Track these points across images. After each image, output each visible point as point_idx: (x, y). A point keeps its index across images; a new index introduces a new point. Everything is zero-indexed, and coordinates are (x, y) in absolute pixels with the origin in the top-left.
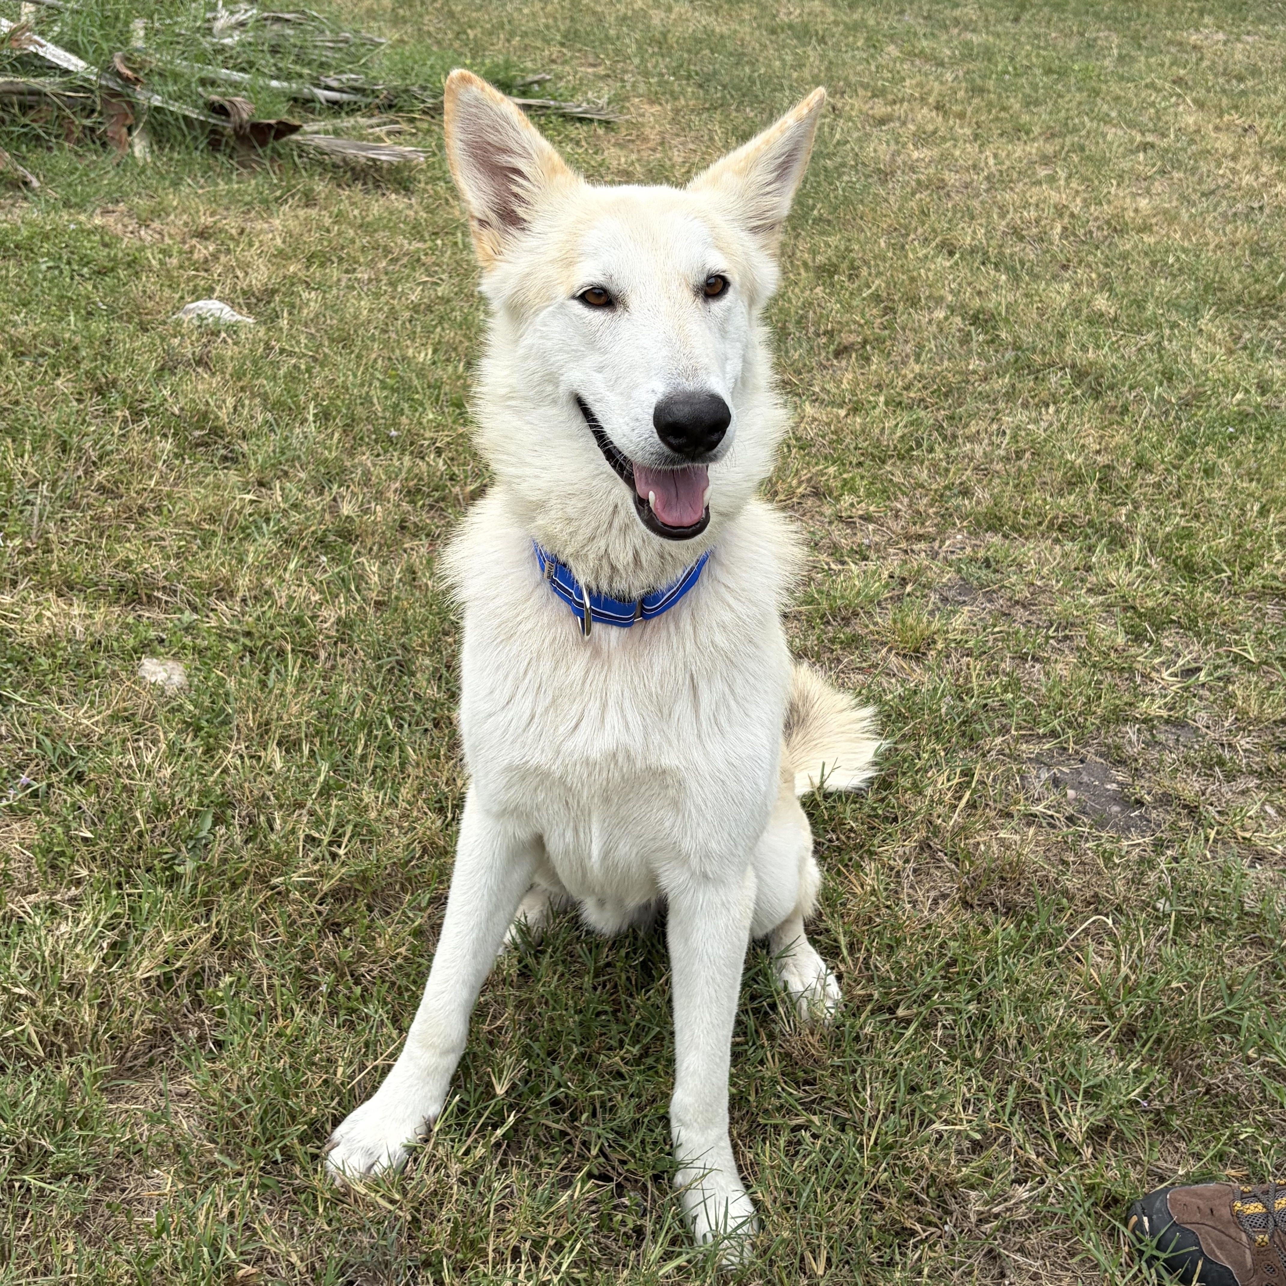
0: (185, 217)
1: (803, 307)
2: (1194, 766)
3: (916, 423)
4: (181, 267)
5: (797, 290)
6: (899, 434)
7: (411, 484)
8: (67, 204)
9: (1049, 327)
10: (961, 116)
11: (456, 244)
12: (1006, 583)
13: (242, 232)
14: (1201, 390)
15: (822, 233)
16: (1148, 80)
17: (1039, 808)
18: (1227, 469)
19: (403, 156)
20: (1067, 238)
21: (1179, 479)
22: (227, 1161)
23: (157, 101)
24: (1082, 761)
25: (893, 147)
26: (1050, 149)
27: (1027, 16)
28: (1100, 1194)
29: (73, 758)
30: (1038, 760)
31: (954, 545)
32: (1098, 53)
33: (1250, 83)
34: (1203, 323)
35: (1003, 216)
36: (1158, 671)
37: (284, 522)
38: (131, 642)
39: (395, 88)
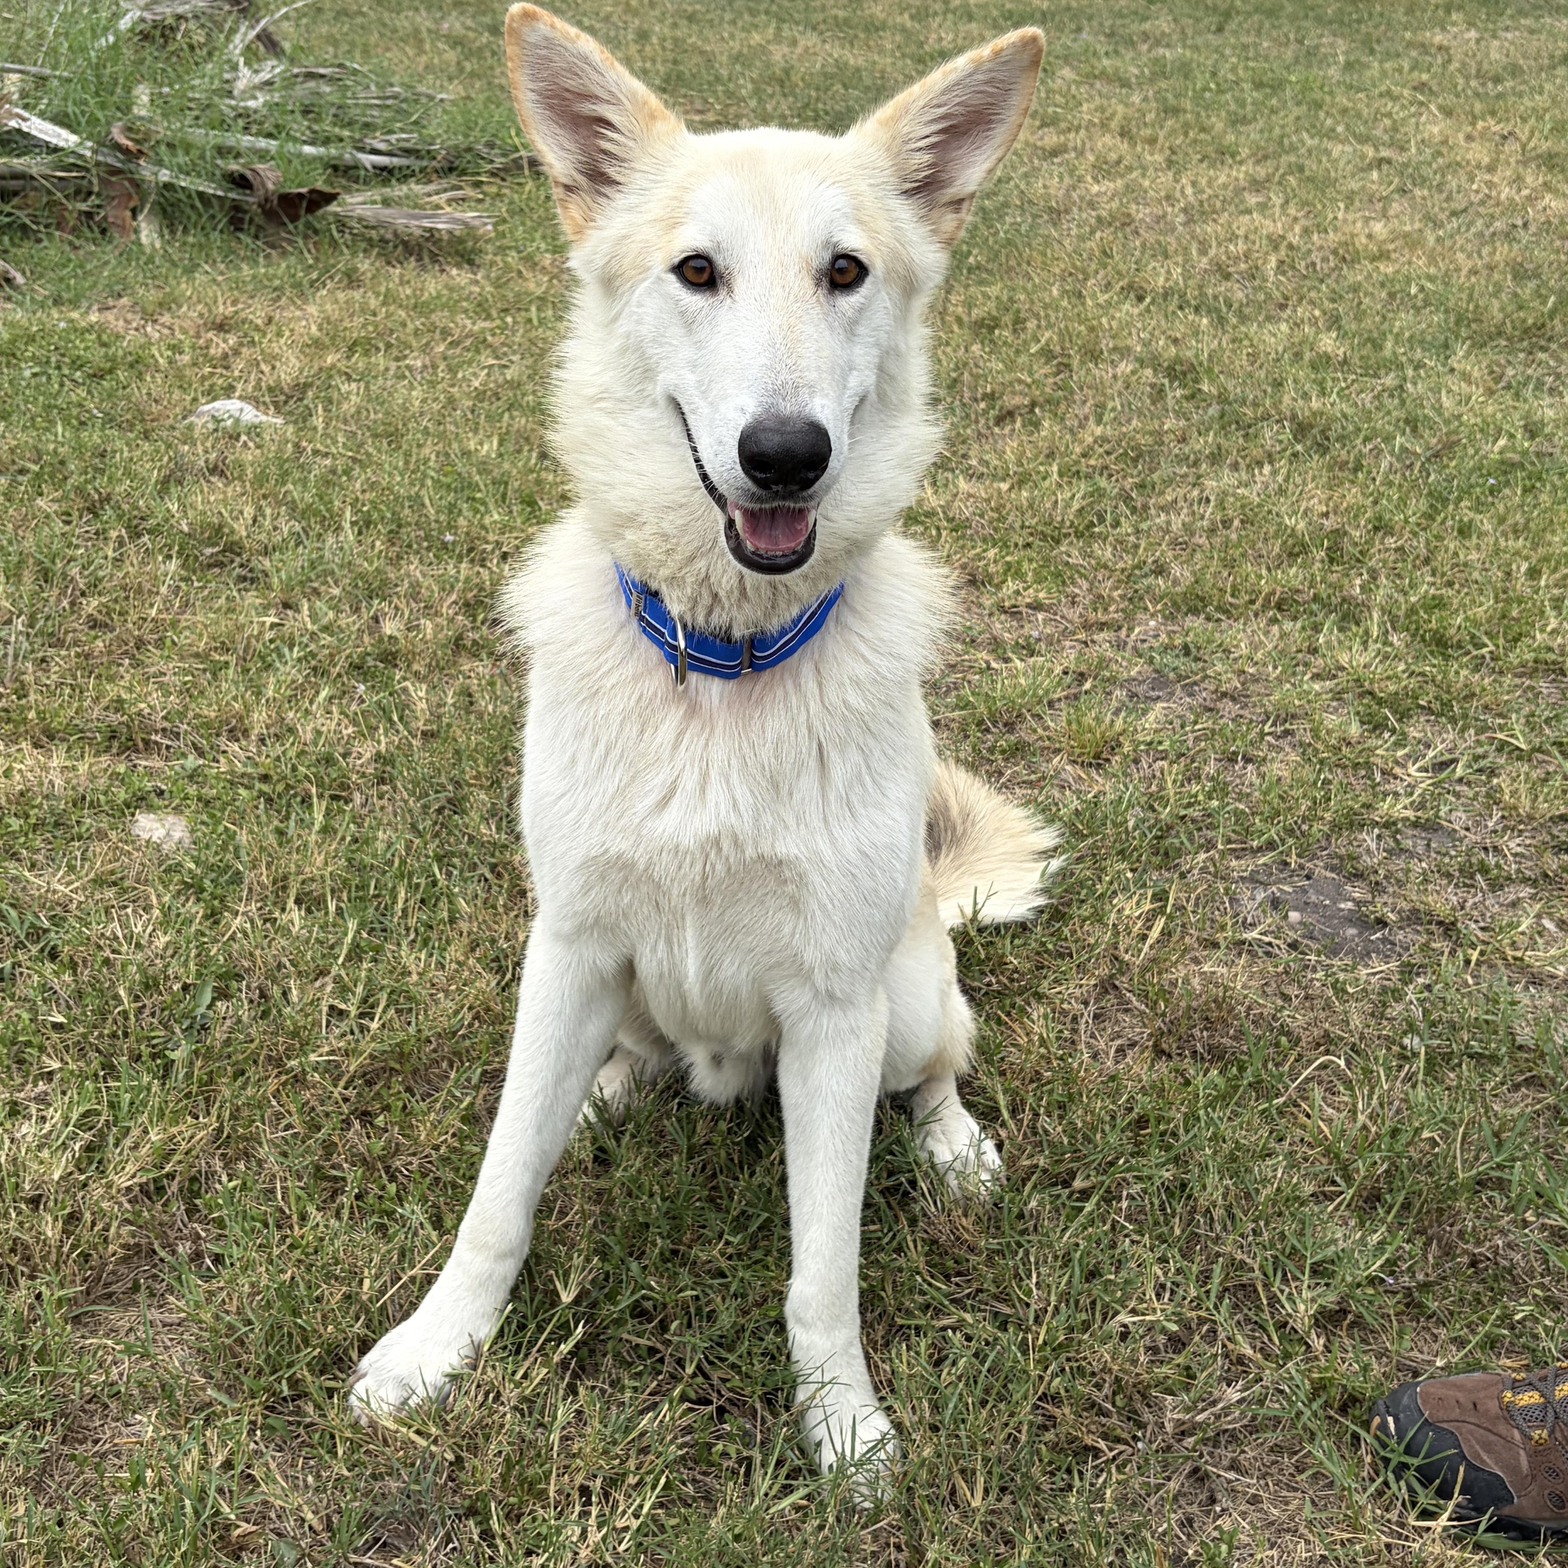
0: (200, 307)
1: (957, 368)
2: (1449, 875)
3: (1098, 494)
4: (195, 364)
5: (949, 350)
6: (1076, 506)
7: (470, 595)
8: (57, 302)
9: (1262, 374)
10: (1152, 141)
11: (530, 321)
12: (1209, 672)
13: (270, 320)
14: (1454, 438)
15: (981, 282)
16: (1383, 88)
17: (1252, 935)
18: (1487, 526)
19: (465, 224)
20: (1284, 273)
21: (1428, 542)
22: (223, 1398)
23: (165, 176)
24: (1308, 877)
25: (1067, 180)
26: (1261, 172)
27: (1232, 25)
28: (1335, 1393)
29: (46, 931)
30: (1253, 880)
31: (1146, 632)
32: (1321, 62)
33: (1509, 84)
34: (1453, 362)
35: (1203, 252)
36: (1404, 766)
37: (313, 647)
38: (122, 795)
39: (456, 147)
